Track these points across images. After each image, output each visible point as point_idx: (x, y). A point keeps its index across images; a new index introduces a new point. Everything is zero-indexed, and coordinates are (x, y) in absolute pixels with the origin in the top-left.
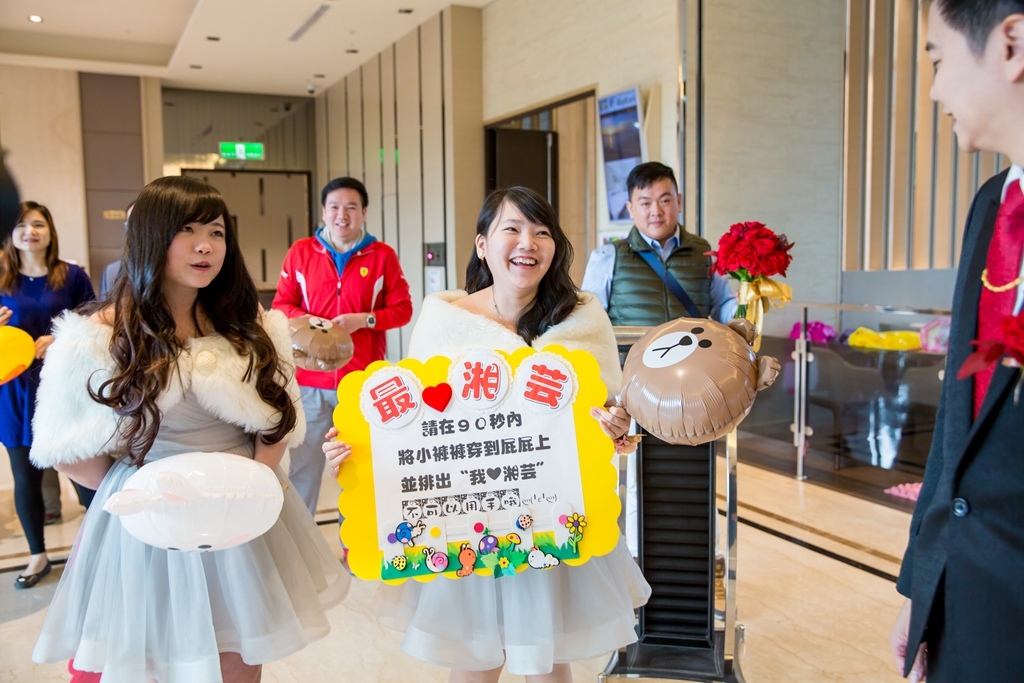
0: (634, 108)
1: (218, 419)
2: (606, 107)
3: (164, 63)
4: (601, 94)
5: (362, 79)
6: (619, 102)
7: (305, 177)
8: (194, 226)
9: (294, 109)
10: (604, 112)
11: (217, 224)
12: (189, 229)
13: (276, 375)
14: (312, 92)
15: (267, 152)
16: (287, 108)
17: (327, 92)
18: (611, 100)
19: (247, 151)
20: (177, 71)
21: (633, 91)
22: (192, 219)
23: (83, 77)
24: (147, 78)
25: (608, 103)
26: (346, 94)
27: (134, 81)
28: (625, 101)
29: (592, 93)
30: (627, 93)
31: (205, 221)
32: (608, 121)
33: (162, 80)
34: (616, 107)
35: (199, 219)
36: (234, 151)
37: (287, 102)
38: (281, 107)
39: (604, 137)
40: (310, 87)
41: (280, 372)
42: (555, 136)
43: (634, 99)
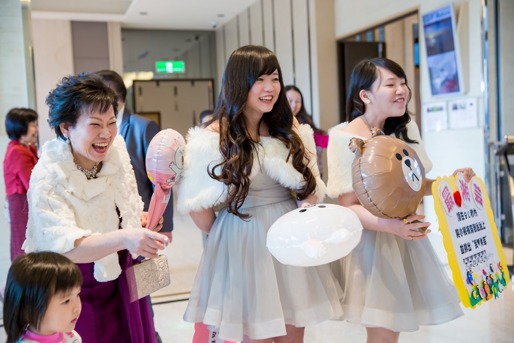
0: (449, 19)
1: (278, 183)
2: (428, 20)
3: (123, 12)
4: (423, 12)
5: (249, 16)
6: (438, 16)
7: (210, 83)
8: (263, 77)
9: (202, 38)
10: (427, 23)
11: (275, 74)
12: (262, 80)
13: (304, 159)
14: (215, 26)
15: (187, 67)
16: (197, 38)
17: (224, 27)
18: (431, 15)
19: (174, 67)
20: (133, 17)
21: (448, 7)
22: (262, 73)
23: (74, 25)
24: (112, 23)
25: (430, 17)
26: (238, 27)
27: (103, 25)
28: (443, 14)
29: (415, 12)
30: (444, 9)
31: (269, 73)
32: (429, 29)
33: (121, 24)
34: (435, 19)
35: (266, 73)
36: (165, 67)
37: (197, 35)
38: (193, 37)
39: (427, 40)
40: (213, 23)
41: (306, 157)
42: (384, 45)
43: (449, 12)
